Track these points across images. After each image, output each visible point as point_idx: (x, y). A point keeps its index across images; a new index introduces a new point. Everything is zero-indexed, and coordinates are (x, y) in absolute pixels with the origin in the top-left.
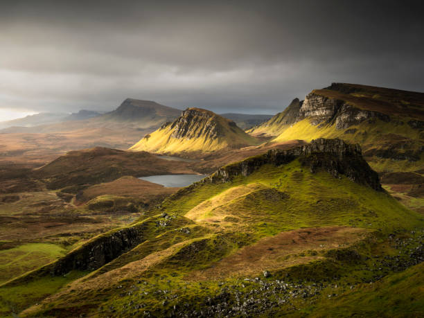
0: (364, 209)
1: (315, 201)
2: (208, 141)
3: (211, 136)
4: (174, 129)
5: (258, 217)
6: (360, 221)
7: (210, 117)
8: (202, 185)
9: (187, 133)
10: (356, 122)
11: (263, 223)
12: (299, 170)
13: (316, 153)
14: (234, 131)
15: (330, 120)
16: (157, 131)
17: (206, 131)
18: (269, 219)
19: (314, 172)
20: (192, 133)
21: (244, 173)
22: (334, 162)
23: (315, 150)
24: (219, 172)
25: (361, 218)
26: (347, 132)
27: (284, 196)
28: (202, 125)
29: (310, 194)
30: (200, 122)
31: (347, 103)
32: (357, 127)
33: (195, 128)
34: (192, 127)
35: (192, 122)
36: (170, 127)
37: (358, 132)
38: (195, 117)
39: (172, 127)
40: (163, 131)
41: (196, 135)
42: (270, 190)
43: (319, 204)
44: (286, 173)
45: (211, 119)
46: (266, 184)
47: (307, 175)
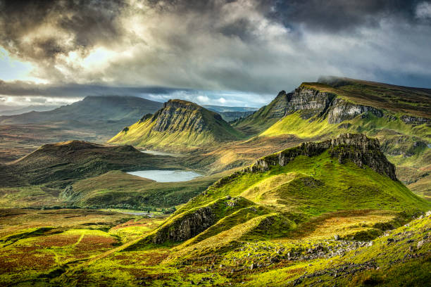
0: (387, 195)
1: (347, 188)
2: (193, 134)
3: (196, 130)
4: (155, 122)
5: (301, 200)
6: (386, 205)
7: (195, 109)
9: (170, 127)
10: (349, 117)
11: (306, 206)
12: (329, 160)
13: (343, 146)
14: (220, 125)
16: (136, 124)
17: (190, 125)
18: (310, 203)
19: (342, 163)
20: (175, 126)
22: (359, 155)
23: (343, 143)
25: (386, 203)
26: (340, 127)
27: (320, 183)
28: (186, 117)
29: (342, 182)
30: (184, 114)
31: (339, 97)
32: (351, 122)
33: (178, 121)
34: (175, 120)
35: (175, 116)
36: (149, 121)
37: (352, 127)
38: (178, 109)
39: (153, 120)
40: (143, 124)
41: (180, 128)
42: (308, 178)
43: (350, 190)
44: (318, 163)
45: (195, 112)
46: (304, 173)
47: (337, 165)
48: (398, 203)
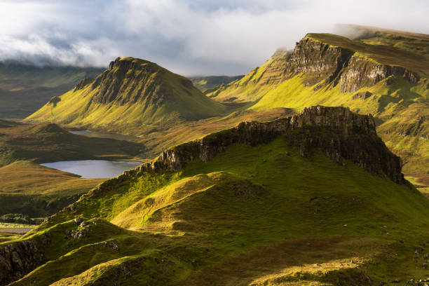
0: (379, 211)
1: (308, 199)
2: (150, 108)
3: (155, 101)
4: (96, 90)
5: (222, 222)
6: (373, 227)
7: (153, 72)
8: (139, 175)
9: (118, 97)
10: (368, 83)
11: (229, 231)
12: (284, 152)
13: (309, 127)
14: (190, 94)
15: (332, 78)
16: (70, 93)
17: (146, 94)
18: (239, 226)
19: (306, 156)
20: (125, 95)
21: (203, 156)
22: (335, 142)
23: (309, 123)
24: (165, 155)
25: (374, 224)
26: (354, 98)
27: (261, 192)
28: (140, 83)
29: (300, 188)
30: (138, 78)
31: (356, 54)
32: (371, 90)
33: (129, 88)
34: (125, 87)
35: (125, 81)
36: (88, 88)
37: (372, 97)
38: (130, 71)
39: (94, 87)
40: (80, 93)
41: (132, 99)
42: (241, 183)
43: (312, 203)
44: (265, 157)
45: (154, 75)
46: (235, 174)
47: (296, 160)
48: (396, 225)
